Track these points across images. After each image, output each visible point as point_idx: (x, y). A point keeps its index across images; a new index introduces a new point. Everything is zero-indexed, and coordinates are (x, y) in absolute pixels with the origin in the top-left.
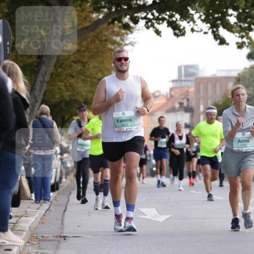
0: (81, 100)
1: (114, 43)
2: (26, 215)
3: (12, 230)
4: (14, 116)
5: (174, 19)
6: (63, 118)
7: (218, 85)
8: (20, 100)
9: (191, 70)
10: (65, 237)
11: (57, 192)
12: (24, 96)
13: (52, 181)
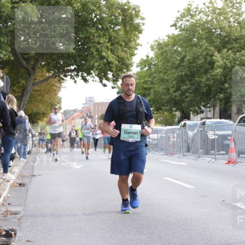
0: (41, 112)
1: (57, 87)
2: (16, 165)
3: (10, 172)
4: (10, 119)
5: (84, 76)
6: (33, 121)
7: (104, 106)
8: (14, 113)
9: (92, 99)
10: (34, 175)
11: (30, 155)
12: (16, 111)
13: (28, 150)
